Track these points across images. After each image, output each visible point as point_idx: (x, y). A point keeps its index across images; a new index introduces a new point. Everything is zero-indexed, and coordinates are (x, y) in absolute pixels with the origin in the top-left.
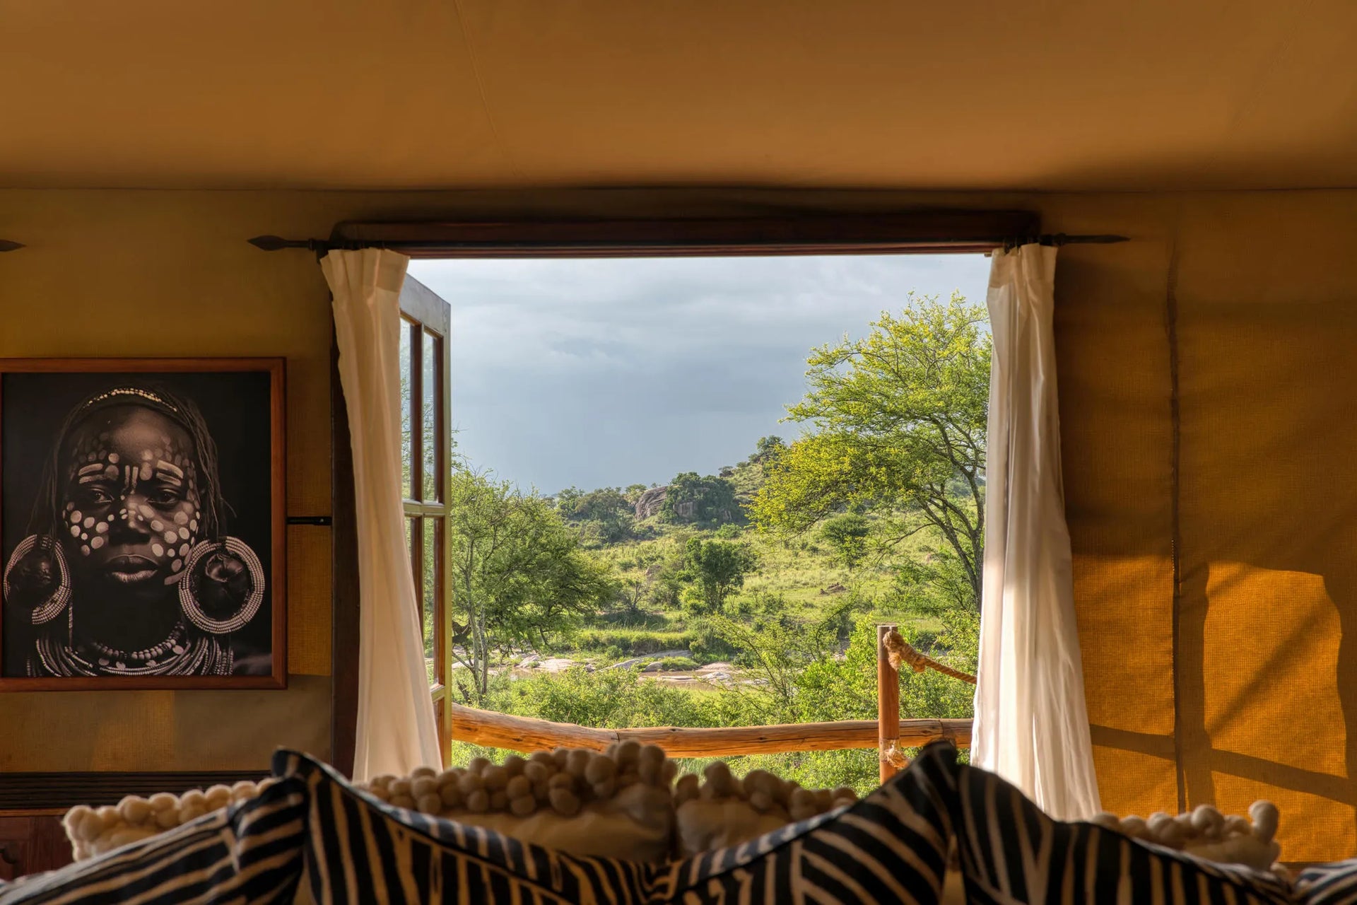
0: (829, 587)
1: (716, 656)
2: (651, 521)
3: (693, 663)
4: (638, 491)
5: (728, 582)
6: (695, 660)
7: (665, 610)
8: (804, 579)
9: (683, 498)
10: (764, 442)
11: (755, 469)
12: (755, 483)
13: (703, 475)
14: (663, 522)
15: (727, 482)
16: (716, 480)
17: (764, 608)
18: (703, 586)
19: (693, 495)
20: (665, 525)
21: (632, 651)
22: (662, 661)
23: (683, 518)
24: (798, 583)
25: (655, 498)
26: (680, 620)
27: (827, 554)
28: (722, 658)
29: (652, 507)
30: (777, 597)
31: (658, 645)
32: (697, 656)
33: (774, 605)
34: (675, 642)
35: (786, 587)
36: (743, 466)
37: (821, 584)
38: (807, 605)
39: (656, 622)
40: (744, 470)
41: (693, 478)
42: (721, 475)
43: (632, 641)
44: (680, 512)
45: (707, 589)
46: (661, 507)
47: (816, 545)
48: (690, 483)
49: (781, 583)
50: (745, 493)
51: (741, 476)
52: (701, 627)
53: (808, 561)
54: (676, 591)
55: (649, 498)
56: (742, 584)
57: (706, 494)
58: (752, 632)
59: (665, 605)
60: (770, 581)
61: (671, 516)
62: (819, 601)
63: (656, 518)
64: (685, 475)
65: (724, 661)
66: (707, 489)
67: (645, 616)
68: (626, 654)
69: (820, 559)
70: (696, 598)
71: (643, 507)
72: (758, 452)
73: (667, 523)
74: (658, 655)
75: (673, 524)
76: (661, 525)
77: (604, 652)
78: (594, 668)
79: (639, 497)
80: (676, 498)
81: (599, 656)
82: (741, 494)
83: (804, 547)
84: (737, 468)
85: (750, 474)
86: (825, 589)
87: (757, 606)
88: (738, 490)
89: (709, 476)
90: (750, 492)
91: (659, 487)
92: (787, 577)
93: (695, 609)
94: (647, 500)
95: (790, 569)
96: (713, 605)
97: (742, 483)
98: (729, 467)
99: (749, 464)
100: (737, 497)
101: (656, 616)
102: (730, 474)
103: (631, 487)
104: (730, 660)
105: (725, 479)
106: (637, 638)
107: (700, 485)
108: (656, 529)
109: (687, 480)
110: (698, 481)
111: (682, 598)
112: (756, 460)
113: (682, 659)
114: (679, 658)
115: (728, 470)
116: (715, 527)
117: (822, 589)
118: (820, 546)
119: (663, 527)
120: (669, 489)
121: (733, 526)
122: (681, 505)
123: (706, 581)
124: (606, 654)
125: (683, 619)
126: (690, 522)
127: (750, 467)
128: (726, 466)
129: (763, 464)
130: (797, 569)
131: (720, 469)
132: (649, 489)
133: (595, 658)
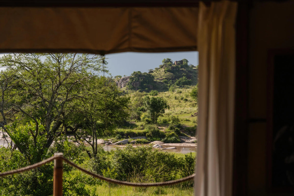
0: (195, 114)
1: (156, 139)
2: (124, 89)
3: (147, 141)
4: (119, 78)
5: (159, 112)
6: (148, 140)
7: (135, 122)
8: (184, 111)
9: (135, 81)
10: (165, 61)
11: (161, 70)
12: (162, 75)
13: (143, 72)
14: (128, 89)
15: (152, 75)
16: (147, 74)
17: (172, 121)
18: (150, 113)
19: (139, 79)
20: (129, 90)
21: (125, 137)
22: (136, 140)
23: (136, 88)
24: (182, 112)
25: (125, 81)
26: (142, 126)
27: (191, 102)
28: (158, 139)
29: (124, 84)
30: (176, 117)
31: (134, 134)
32: (149, 138)
33: (175, 120)
34: (141, 133)
35: (178, 114)
36: (157, 69)
37: (191, 112)
38: (187, 120)
39: (133, 126)
40: (157, 71)
41: (139, 73)
42: (149, 72)
43: (125, 133)
44: (134, 86)
45: (151, 114)
46: (127, 84)
47: (186, 98)
48: (138, 75)
49: (176, 112)
50: (158, 79)
51: (156, 73)
52: (150, 128)
53: (184, 104)
54: (139, 115)
55: (123, 80)
56: (164, 112)
57: (144, 79)
58: (168, 130)
59: (135, 120)
60: (172, 111)
61: (131, 87)
62: (191, 119)
63: (125, 88)
64: (136, 72)
65: (158, 140)
66: (144, 78)
67: (129, 123)
68: (123, 138)
69: (189, 103)
70: (148, 118)
71: (121, 84)
72: (162, 64)
73: (130, 89)
74: (135, 138)
75: (132, 90)
76: (127, 90)
77: (114, 137)
78: (111, 143)
79: (119, 80)
80: (133, 81)
81: (113, 138)
82: (156, 79)
83: (182, 99)
84: (155, 70)
85: (160, 72)
86: (193, 115)
87: (169, 121)
88: (156, 78)
89: (145, 73)
90: (160, 79)
91: (126, 76)
92: (178, 110)
93: (148, 121)
94: (122, 81)
95: (178, 107)
96: (153, 120)
97: (157, 75)
98: (152, 70)
99: (159, 68)
100: (155, 80)
101: (133, 124)
102: (152, 72)
103: (116, 76)
104: (161, 140)
105: (151, 74)
106: (127, 132)
107: (141, 76)
108: (126, 92)
109: (137, 74)
110: (141, 74)
111: (141, 118)
112: (162, 67)
113: (144, 140)
114: (143, 139)
115: (151, 70)
116: (148, 91)
117: (192, 115)
118: (188, 99)
119: (128, 91)
120: (130, 77)
121: (155, 91)
122: (135, 83)
123: (151, 111)
124: (116, 137)
125: (143, 125)
126: (138, 89)
127: (159, 69)
128: (151, 69)
129: (164, 69)
130: (181, 107)
131: (149, 70)
132: (123, 77)
133: (111, 139)
